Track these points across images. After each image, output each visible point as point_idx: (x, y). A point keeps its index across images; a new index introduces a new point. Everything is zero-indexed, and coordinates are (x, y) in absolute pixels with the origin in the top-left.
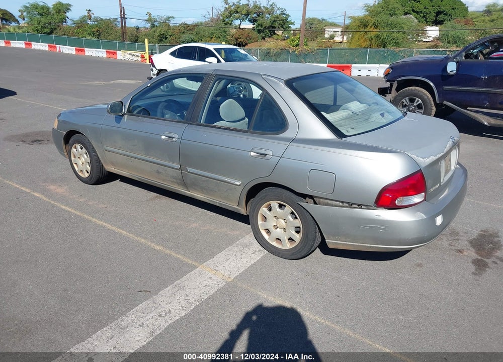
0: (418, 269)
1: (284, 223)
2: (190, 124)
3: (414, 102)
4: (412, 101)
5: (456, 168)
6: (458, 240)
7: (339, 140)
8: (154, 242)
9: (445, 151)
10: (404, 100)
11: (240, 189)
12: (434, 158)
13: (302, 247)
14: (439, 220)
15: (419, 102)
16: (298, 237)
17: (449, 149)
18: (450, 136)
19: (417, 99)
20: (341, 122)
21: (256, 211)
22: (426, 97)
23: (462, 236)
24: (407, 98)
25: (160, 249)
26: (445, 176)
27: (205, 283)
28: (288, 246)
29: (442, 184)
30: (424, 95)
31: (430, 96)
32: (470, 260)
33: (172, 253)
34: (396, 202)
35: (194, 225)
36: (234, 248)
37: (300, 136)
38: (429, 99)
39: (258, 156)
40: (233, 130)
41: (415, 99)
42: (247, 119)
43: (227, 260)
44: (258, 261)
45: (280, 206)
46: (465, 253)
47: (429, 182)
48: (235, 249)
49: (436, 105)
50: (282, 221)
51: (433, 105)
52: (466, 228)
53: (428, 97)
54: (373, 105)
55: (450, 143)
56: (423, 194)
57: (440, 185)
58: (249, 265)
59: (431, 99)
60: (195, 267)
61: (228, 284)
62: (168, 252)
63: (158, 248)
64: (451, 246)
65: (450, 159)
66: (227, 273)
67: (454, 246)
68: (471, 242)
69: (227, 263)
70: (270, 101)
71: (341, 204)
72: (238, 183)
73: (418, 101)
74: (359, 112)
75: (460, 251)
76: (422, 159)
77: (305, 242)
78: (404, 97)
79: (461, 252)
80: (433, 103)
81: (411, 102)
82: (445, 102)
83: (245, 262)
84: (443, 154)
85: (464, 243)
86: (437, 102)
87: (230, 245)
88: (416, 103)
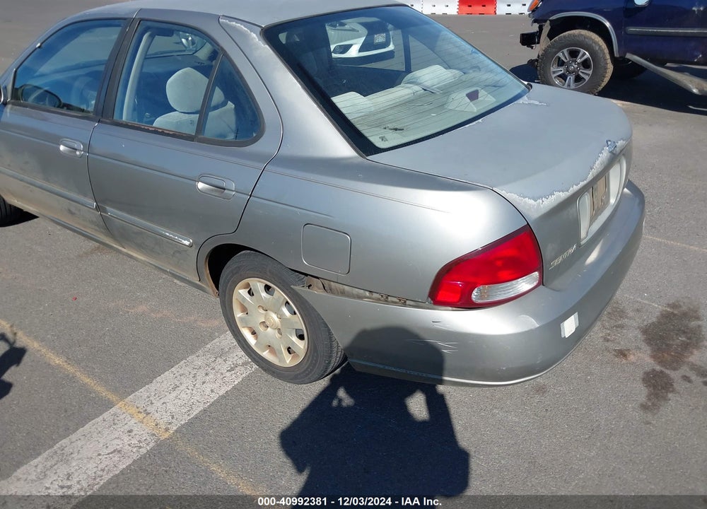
0: (537, 398)
1: (277, 320)
2: (102, 122)
3: (576, 56)
4: (574, 54)
5: (622, 197)
6: (622, 327)
7: (361, 159)
8: (53, 348)
9: (590, 177)
10: (560, 54)
11: (194, 252)
12: (563, 195)
13: (308, 368)
14: (570, 327)
15: (585, 57)
16: (301, 346)
17: (600, 170)
18: (607, 139)
19: (582, 51)
20: (392, 112)
21: (227, 295)
22: (597, 48)
23: (630, 318)
24: (565, 51)
25: (59, 365)
26: (591, 224)
27: (116, 444)
28: (288, 361)
29: (583, 243)
30: (594, 45)
31: (604, 46)
32: (640, 374)
33: (78, 374)
34: (473, 297)
35: (142, 308)
36: (197, 360)
37: (285, 151)
38: (602, 51)
39: (212, 190)
40: (168, 135)
41: (579, 52)
42: (231, 105)
43: (174, 389)
44: (234, 388)
45: (267, 288)
46: (632, 358)
47: (547, 250)
48: (199, 362)
49: (614, 60)
50: (274, 316)
51: (609, 61)
52: (639, 299)
53: (600, 46)
54: (471, 71)
55: (605, 155)
56: (536, 274)
57: (579, 246)
58: (215, 397)
59: (606, 51)
60: (109, 405)
61: (160, 445)
62: (71, 369)
63: (57, 360)
64: (608, 341)
65: (607, 185)
66: (167, 418)
67: (613, 341)
68: (645, 331)
69: (174, 394)
70: (230, 74)
71: (367, 294)
72: (187, 243)
73: (584, 54)
74: (438, 88)
75: (622, 354)
76: (532, 202)
77: (313, 358)
78: (560, 49)
79: (625, 356)
80: (608, 57)
81: (572, 57)
82: (629, 56)
83: (208, 391)
84: (585, 182)
85: (631, 336)
86: (616, 55)
87: (193, 353)
88: (580, 58)
